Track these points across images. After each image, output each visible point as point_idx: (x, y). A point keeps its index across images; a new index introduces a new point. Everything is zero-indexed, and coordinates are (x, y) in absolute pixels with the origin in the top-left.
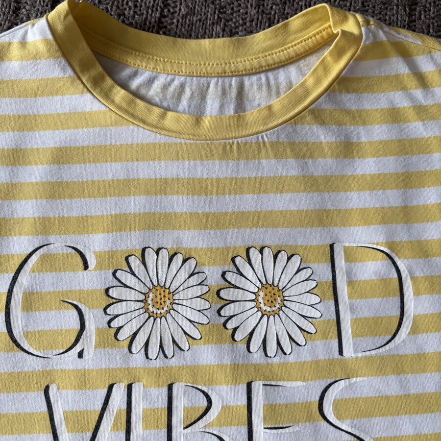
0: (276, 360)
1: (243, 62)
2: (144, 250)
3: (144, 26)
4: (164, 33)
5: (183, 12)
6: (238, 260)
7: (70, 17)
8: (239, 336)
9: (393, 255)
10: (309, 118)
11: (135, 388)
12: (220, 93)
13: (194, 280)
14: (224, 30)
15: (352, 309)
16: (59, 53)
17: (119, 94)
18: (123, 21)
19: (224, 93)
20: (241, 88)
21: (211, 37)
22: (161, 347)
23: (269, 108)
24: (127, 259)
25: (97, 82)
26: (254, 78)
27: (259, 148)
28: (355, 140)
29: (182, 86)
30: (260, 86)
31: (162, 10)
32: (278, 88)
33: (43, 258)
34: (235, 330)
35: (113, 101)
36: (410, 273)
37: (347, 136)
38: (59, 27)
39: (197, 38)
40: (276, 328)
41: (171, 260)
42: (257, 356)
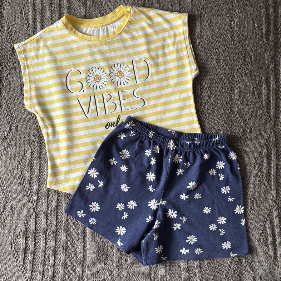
0: (123, 86)
1: (106, 23)
2: (92, 68)
3: (82, 17)
4: (87, 18)
5: (90, 12)
6: (112, 67)
7: (66, 19)
8: (115, 83)
9: (146, 60)
10: (123, 33)
11: (95, 96)
12: (102, 30)
13: (104, 73)
14: (101, 15)
15: (138, 73)
16: (65, 28)
17: (80, 34)
18: (77, 17)
19: (103, 30)
20: (107, 28)
21: (98, 17)
22: (99, 87)
23: (114, 32)
24: (89, 70)
25: (74, 32)
26: (110, 25)
27: (113, 41)
28: (135, 36)
29: (94, 30)
30: (111, 27)
31: (85, 12)
32: (116, 27)
33: (71, 73)
34: (114, 82)
35: (79, 36)
36: (150, 64)
37: (133, 35)
38: (64, 22)
39: (95, 18)
40: (122, 80)
41: (98, 69)
42: (119, 86)
